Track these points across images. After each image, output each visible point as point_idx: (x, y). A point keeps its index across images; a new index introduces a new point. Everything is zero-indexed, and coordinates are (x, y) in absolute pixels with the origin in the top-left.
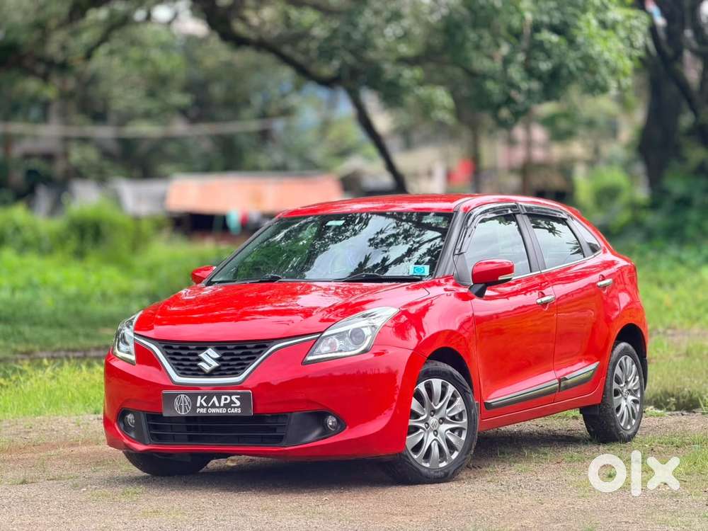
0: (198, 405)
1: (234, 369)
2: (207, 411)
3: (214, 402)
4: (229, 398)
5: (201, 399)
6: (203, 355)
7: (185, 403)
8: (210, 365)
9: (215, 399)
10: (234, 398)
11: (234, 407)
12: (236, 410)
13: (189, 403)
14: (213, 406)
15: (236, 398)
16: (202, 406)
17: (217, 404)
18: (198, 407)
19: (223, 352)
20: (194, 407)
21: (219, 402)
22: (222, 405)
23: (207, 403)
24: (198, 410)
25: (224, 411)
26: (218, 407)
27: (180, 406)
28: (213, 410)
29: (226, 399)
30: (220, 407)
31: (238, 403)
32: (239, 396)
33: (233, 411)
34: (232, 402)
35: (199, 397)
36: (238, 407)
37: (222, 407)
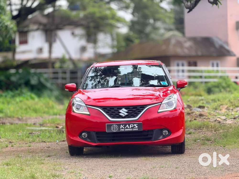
0: (121, 128)
1: (134, 115)
2: (124, 130)
3: (127, 127)
4: (133, 125)
5: (122, 126)
6: (121, 111)
7: (115, 127)
8: (124, 114)
9: (127, 126)
10: (135, 125)
11: (135, 128)
12: (136, 129)
13: (117, 128)
14: (127, 128)
15: (136, 125)
16: (122, 128)
17: (128, 127)
18: (121, 129)
19: (128, 110)
20: (119, 129)
21: (129, 127)
22: (130, 127)
23: (124, 127)
24: (121, 130)
25: (131, 130)
26: (129, 129)
27: (114, 129)
28: (127, 130)
29: (132, 126)
30: (129, 128)
31: (137, 127)
32: (137, 124)
33: (135, 129)
34: (134, 126)
35: (121, 125)
36: (137, 128)
37: (130, 128)
